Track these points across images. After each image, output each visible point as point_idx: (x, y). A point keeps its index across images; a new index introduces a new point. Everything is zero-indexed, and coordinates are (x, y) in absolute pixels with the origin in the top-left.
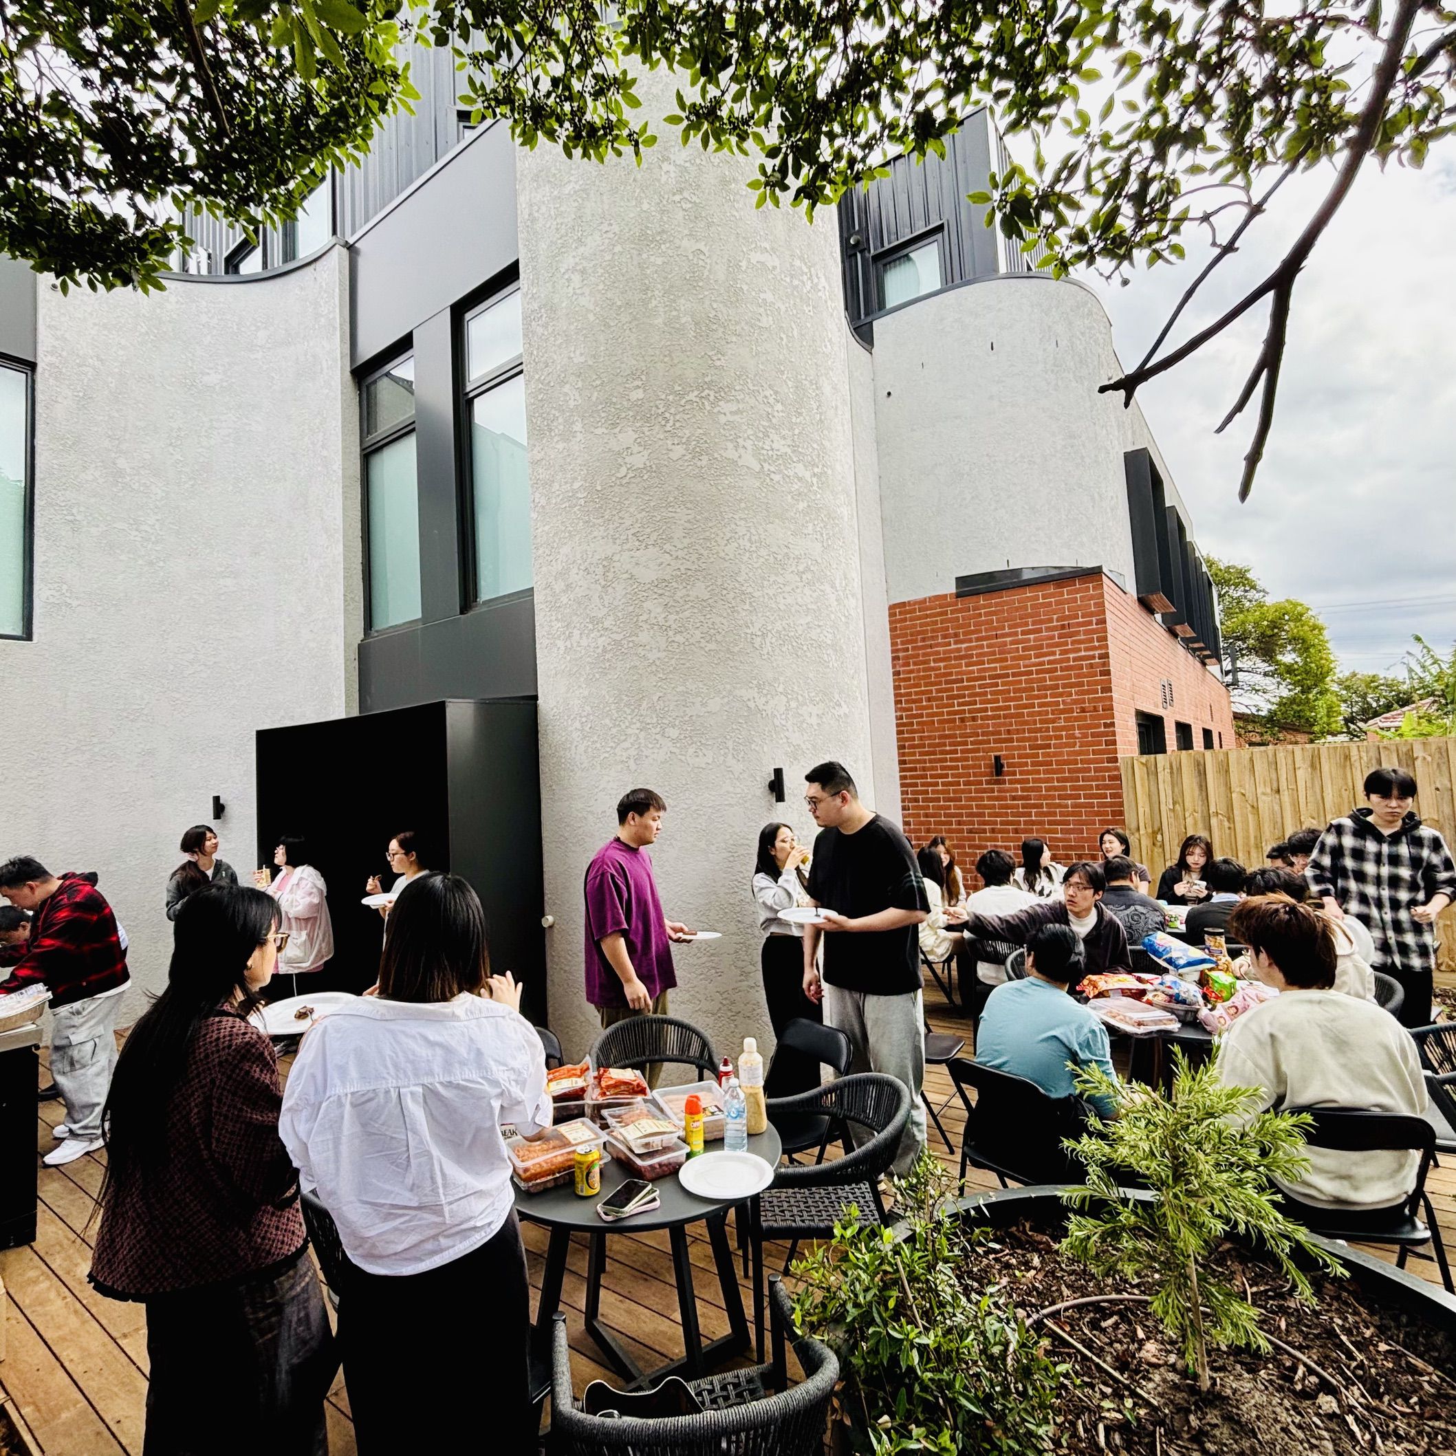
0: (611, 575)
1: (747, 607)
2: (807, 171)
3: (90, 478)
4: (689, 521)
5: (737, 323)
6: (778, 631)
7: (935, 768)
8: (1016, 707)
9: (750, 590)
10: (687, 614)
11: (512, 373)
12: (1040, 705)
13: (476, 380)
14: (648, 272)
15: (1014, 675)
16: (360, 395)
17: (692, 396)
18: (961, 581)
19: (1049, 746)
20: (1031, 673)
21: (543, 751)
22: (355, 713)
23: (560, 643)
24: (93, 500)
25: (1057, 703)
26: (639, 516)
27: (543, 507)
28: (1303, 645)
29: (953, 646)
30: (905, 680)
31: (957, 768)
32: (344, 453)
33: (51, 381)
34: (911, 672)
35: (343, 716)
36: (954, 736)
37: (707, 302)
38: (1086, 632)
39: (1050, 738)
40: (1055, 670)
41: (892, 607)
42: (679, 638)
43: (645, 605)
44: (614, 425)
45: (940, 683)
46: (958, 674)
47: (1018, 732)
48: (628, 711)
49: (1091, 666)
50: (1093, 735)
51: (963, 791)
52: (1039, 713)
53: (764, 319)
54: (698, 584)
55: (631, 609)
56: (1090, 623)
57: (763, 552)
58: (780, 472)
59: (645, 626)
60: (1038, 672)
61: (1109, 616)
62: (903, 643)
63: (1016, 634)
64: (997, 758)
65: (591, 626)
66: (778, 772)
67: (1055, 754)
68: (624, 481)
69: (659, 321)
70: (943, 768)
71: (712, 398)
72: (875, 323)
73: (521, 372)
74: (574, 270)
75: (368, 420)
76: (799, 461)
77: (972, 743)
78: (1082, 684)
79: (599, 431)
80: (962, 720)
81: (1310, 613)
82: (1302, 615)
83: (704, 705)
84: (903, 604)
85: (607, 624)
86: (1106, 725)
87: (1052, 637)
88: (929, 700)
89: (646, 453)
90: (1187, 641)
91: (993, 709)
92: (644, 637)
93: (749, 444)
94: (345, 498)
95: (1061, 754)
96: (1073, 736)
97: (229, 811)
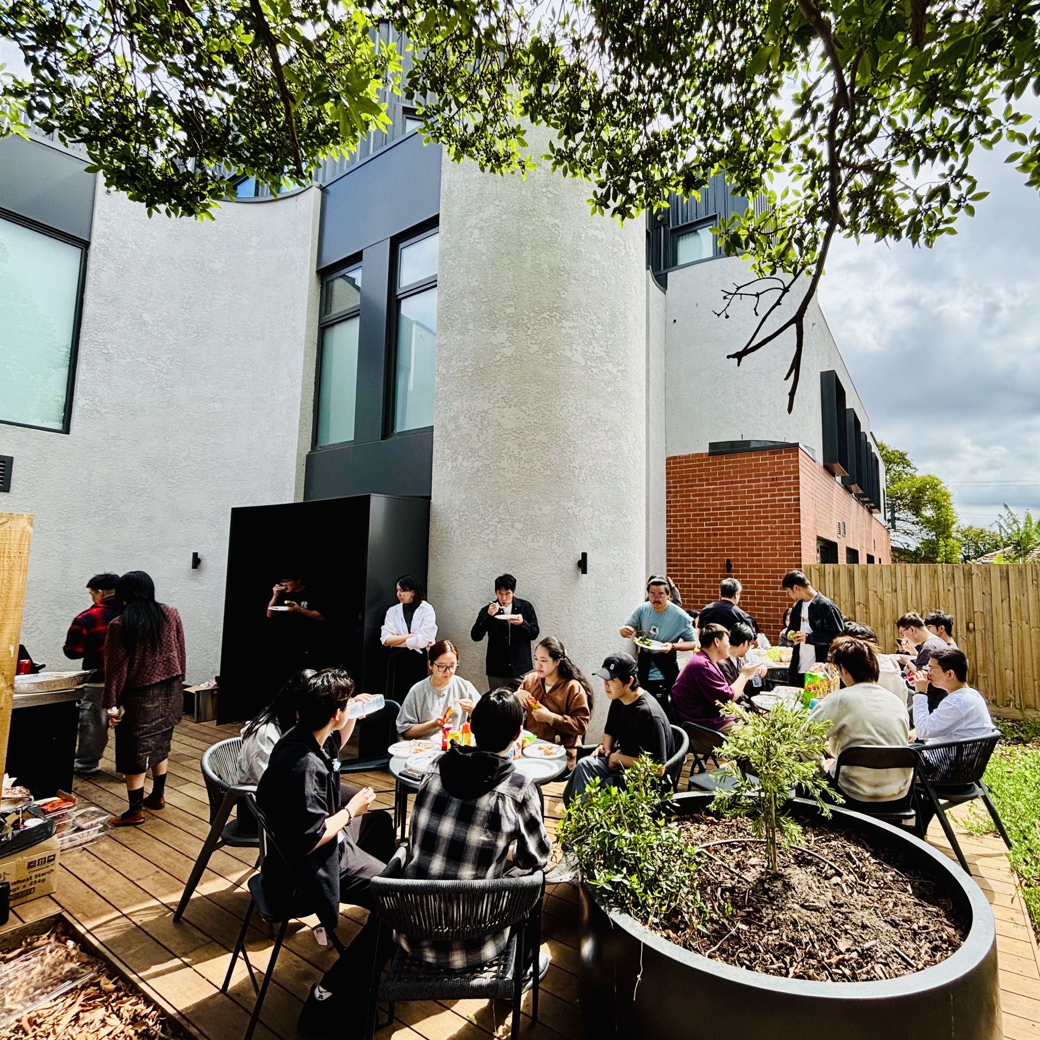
0: (485, 423)
1: (571, 450)
2: (621, 198)
3: (122, 325)
4: (538, 393)
5: (577, 272)
6: (590, 467)
7: (689, 566)
8: (742, 529)
9: (574, 439)
10: (533, 451)
11: (430, 285)
12: (757, 528)
13: (405, 288)
14: (523, 234)
15: (742, 508)
16: (322, 288)
17: (545, 315)
18: (712, 445)
19: (760, 555)
20: (751, 507)
21: (432, 532)
22: (301, 500)
23: (449, 464)
24: (123, 340)
25: (767, 528)
26: (507, 387)
27: (444, 375)
28: (938, 505)
29: (705, 487)
30: (673, 506)
31: (703, 566)
32: (307, 325)
33: (101, 256)
34: (678, 502)
35: (292, 502)
36: (702, 545)
37: (559, 257)
38: (787, 484)
39: (761, 550)
40: (767, 506)
41: (668, 459)
42: (526, 466)
43: (506, 443)
44: (494, 328)
45: (695, 510)
46: (707, 505)
47: (742, 544)
48: (491, 510)
49: (789, 505)
50: (788, 549)
51: (706, 581)
52: (755, 534)
53: (594, 271)
54: (542, 433)
55: (497, 445)
56: (789, 478)
57: (584, 416)
58: (598, 367)
59: (506, 456)
60: (756, 507)
61: (801, 475)
62: (674, 482)
63: (744, 482)
64: (728, 561)
65: (470, 454)
66: (584, 555)
67: (764, 561)
68: (498, 364)
69: (528, 265)
70: (694, 566)
71: (558, 318)
72: (669, 274)
73: (436, 286)
74: (475, 227)
75: (326, 306)
76: (610, 362)
77: (714, 550)
78: (782, 516)
79: (484, 331)
80: (708, 535)
81: (942, 485)
82: (937, 485)
83: (541, 509)
84: (675, 458)
85: (480, 453)
86: (796, 544)
87: (766, 486)
88: (688, 520)
89: (513, 348)
90: (858, 497)
91: (727, 529)
92: (504, 464)
93: (579, 348)
94: (306, 356)
95: (767, 560)
96: (775, 549)
97: (203, 563)
